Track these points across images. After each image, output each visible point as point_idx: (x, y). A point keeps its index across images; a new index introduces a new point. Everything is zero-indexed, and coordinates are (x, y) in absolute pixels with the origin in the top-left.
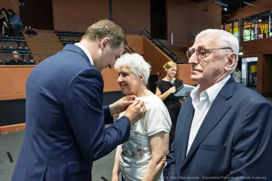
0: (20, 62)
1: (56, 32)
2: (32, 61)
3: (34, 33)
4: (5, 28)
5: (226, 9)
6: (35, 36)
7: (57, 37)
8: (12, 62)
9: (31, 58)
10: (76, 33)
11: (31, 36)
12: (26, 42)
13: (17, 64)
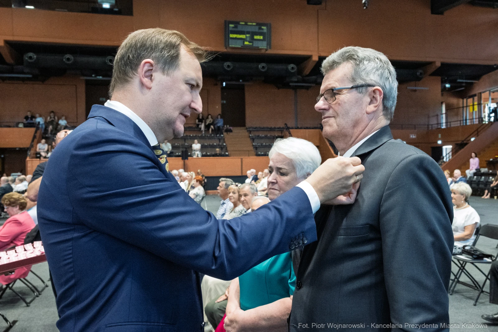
0: (221, 155)
1: (247, 129)
2: (227, 153)
3: (230, 131)
4: (212, 130)
5: (448, 86)
6: (231, 134)
7: (247, 134)
8: (215, 155)
9: (227, 151)
10: (264, 128)
11: (228, 133)
12: (224, 139)
13: (218, 156)
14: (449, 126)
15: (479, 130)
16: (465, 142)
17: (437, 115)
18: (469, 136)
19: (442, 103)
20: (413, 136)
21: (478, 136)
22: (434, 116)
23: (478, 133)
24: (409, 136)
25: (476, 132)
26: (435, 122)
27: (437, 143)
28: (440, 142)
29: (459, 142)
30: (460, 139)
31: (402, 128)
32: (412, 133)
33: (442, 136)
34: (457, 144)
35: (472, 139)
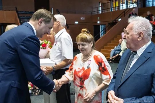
14: (104, 12)
15: (125, 12)
16: (114, 22)
17: (97, 7)
18: (117, 18)
19: (100, 2)
20: (83, 19)
21: (125, 16)
22: (95, 8)
23: (125, 14)
24: (80, 19)
25: (124, 13)
26: (96, 10)
27: (97, 22)
28: (99, 22)
29: (111, 22)
30: (111, 19)
31: (76, 13)
32: (82, 17)
33: (100, 18)
34: (109, 23)
35: (120, 20)
